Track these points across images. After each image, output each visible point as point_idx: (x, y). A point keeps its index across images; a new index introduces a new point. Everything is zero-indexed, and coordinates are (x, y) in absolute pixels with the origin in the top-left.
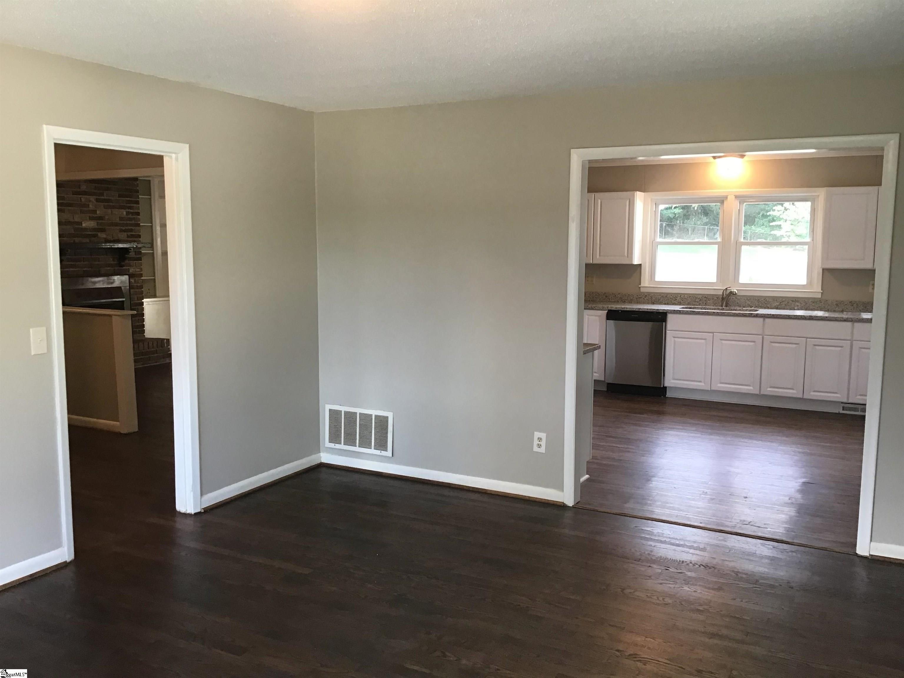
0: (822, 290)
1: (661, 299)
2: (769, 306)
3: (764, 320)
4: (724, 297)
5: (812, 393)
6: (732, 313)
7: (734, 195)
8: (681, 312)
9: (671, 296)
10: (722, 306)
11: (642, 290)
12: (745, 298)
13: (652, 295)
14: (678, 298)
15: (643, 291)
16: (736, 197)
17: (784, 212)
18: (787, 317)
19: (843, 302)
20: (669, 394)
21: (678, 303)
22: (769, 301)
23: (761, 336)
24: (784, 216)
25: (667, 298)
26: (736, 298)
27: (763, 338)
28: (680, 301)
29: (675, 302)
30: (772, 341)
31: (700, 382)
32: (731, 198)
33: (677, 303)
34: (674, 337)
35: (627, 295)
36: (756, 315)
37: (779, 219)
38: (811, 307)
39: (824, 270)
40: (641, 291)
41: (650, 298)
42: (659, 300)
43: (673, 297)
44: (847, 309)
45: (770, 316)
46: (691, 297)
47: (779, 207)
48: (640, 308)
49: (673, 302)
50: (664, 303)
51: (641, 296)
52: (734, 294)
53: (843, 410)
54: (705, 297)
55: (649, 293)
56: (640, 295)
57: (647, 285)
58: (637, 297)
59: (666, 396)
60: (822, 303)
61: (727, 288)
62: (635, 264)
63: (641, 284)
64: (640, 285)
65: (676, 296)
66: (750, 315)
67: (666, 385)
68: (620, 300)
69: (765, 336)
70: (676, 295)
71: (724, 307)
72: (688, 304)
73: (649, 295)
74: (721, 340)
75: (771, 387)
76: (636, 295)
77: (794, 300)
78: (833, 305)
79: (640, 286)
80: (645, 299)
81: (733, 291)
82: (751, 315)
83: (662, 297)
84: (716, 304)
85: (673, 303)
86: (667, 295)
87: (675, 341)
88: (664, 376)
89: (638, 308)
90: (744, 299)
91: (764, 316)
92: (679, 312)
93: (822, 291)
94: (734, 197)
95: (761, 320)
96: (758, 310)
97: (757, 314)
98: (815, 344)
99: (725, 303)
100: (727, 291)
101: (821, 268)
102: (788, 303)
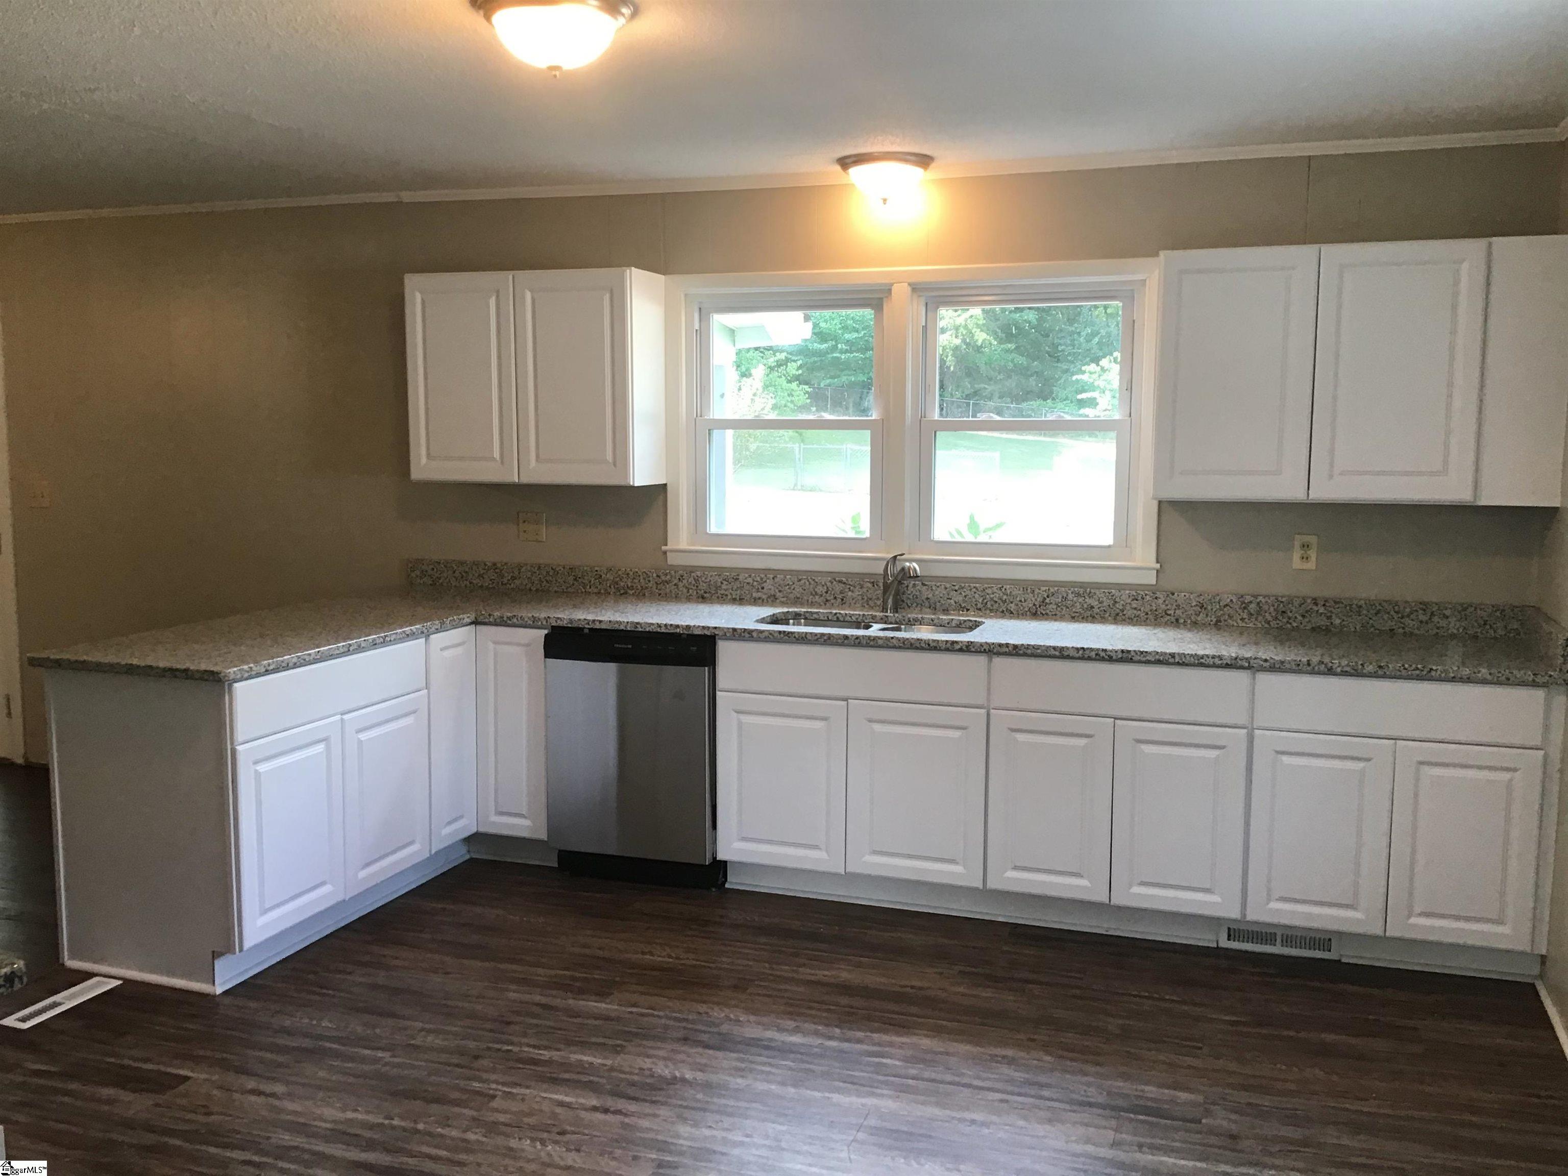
0: (1158, 562)
1: (724, 587)
2: (1012, 607)
3: (990, 661)
4: (889, 582)
5: (1136, 890)
6: (898, 639)
7: (909, 284)
8: (755, 634)
9: (750, 576)
10: (884, 609)
11: (672, 560)
12: (948, 586)
13: (699, 573)
14: (768, 585)
15: (675, 563)
16: (916, 288)
17: (1100, 376)
18: (1057, 653)
19: (1218, 598)
20: (734, 881)
21: (769, 597)
22: (1014, 593)
23: (983, 711)
24: (1100, 383)
25: (738, 584)
26: (924, 585)
27: (988, 715)
28: (773, 593)
29: (759, 595)
30: (1014, 727)
31: (816, 847)
32: (901, 291)
33: (764, 597)
34: (738, 712)
35: (631, 573)
36: (967, 647)
37: (1092, 388)
38: (1129, 613)
39: (1161, 504)
40: (669, 562)
41: (693, 582)
42: (718, 588)
43: (754, 581)
44: (1230, 617)
45: (1005, 649)
46: (802, 582)
47: (1093, 367)
48: (637, 623)
49: (755, 595)
50: (729, 597)
51: (668, 577)
52: (910, 577)
53: (1229, 940)
54: (840, 582)
55: (691, 570)
56: (666, 575)
57: (683, 545)
58: (657, 580)
59: (727, 886)
60: (1160, 601)
61: (895, 557)
62: (636, 485)
63: (669, 543)
64: (666, 545)
65: (762, 579)
66: (949, 645)
67: (721, 856)
68: (613, 590)
69: (992, 711)
70: (763, 576)
71: (889, 614)
72: (797, 601)
73: (691, 572)
74: (870, 721)
75: (1016, 868)
76: (655, 575)
77: (1081, 591)
78: (1192, 607)
79: (664, 548)
80: (681, 584)
81: (909, 568)
82: (951, 648)
83: (725, 580)
84: (870, 603)
85: (755, 599)
86: (738, 575)
87: (740, 725)
88: (714, 826)
89: (632, 623)
90: (946, 588)
91: (991, 651)
92: (747, 635)
93: (1158, 566)
94: (909, 289)
95: (982, 659)
96: (977, 625)
97: (970, 644)
98: (1138, 737)
99: (890, 601)
100: (897, 562)
101: (1154, 498)
102: (1065, 599)
